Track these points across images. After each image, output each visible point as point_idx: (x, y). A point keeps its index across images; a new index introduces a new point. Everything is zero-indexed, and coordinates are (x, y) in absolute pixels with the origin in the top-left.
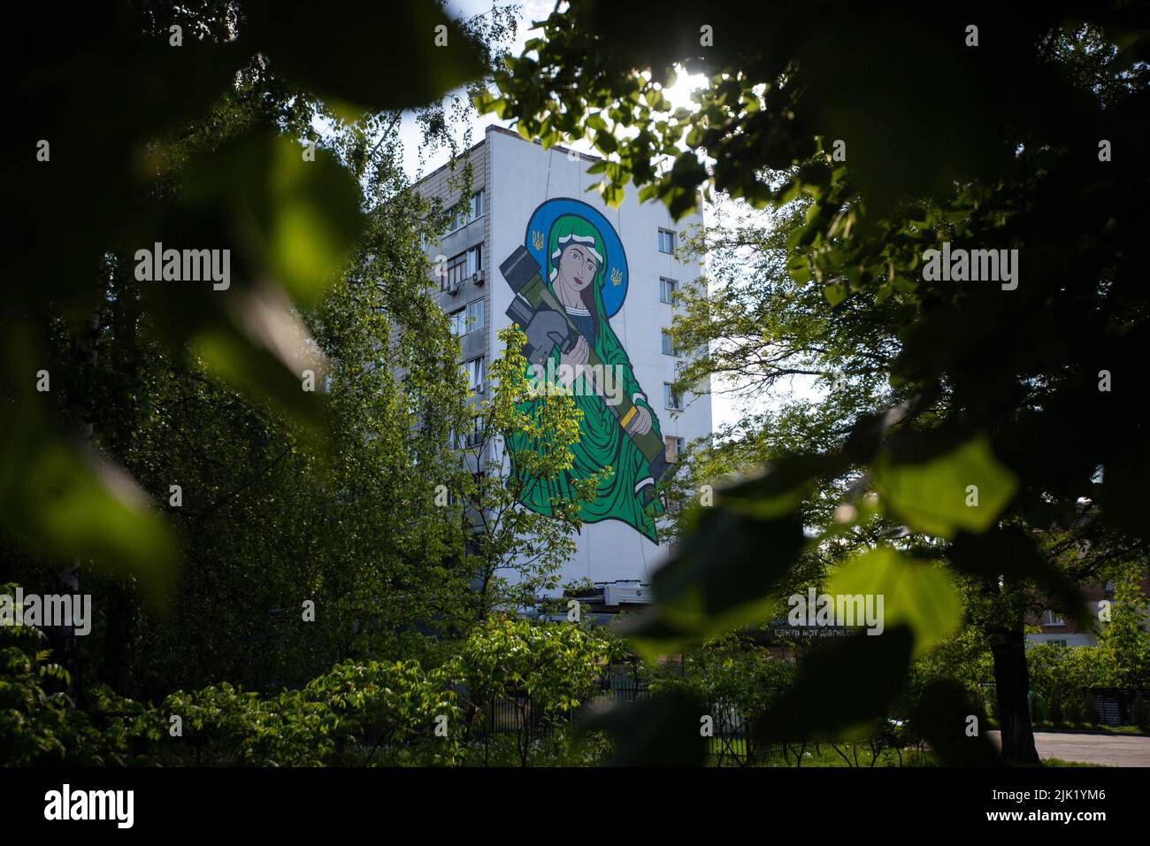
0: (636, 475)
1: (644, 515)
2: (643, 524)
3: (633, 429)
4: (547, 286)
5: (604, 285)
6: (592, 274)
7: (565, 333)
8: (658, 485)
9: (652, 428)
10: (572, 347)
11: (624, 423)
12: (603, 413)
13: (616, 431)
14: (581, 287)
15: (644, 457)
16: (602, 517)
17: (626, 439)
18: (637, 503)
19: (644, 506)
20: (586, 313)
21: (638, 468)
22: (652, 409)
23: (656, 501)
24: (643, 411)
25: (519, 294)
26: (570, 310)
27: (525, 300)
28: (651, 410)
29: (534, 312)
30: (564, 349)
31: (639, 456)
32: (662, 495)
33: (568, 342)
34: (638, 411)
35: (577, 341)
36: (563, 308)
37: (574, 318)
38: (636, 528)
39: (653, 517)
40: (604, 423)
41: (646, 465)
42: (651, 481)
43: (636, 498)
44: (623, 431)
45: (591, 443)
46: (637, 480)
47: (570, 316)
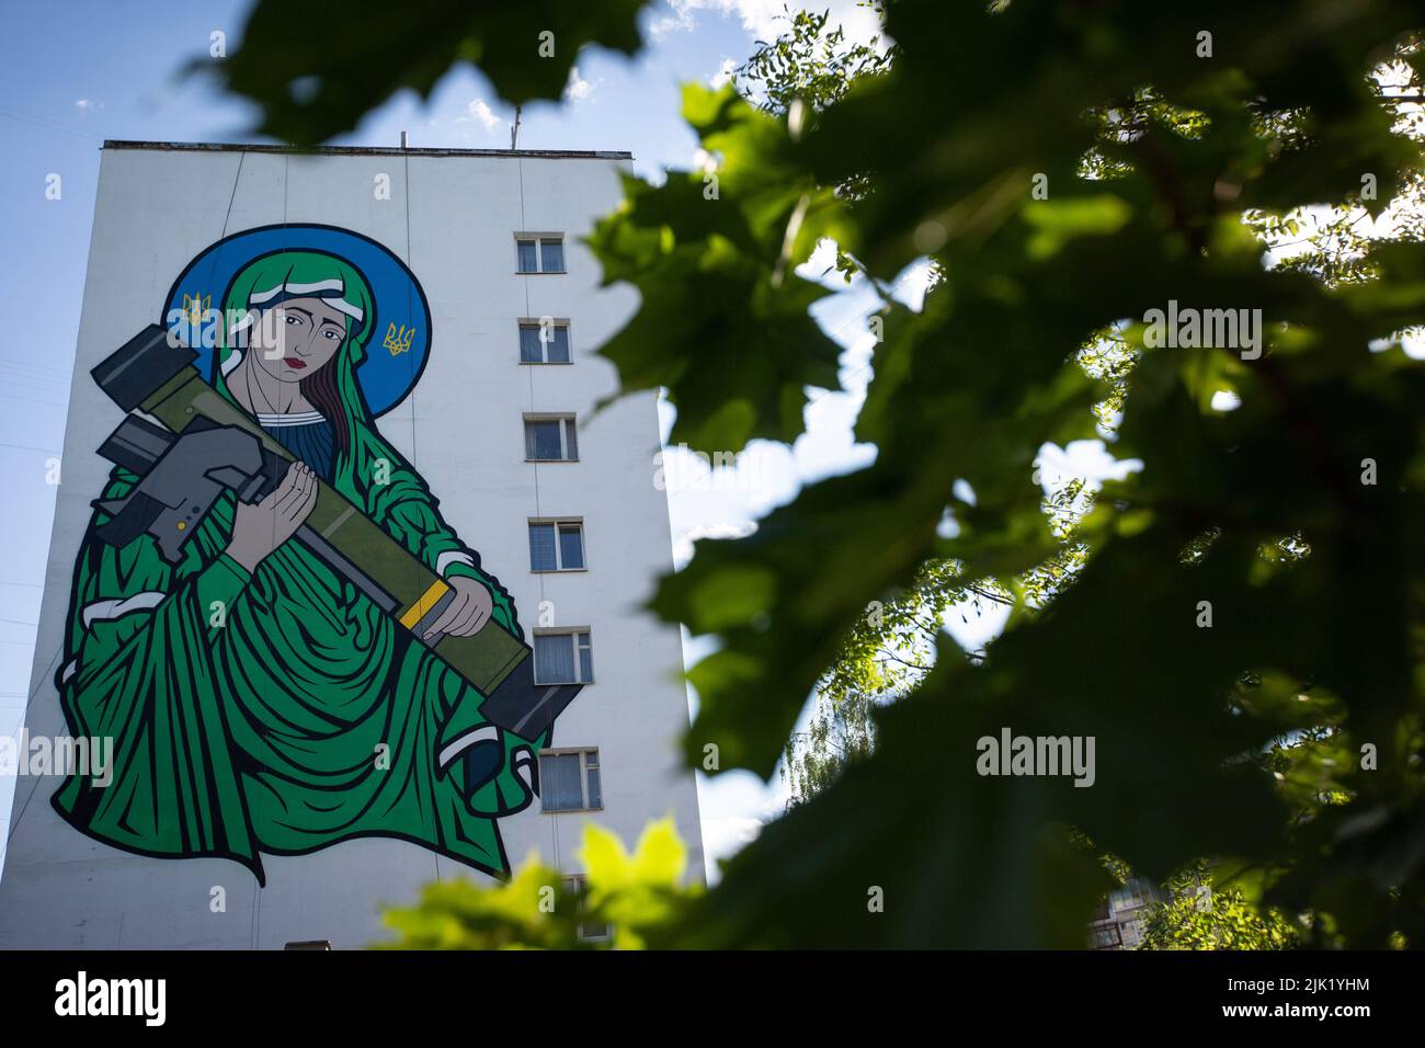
0: (441, 727)
1: (464, 816)
2: (461, 836)
3: (435, 628)
4: (212, 385)
5: (365, 357)
6: (334, 343)
7: (253, 463)
8: (511, 741)
9: (492, 618)
10: (270, 486)
11: (409, 620)
12: (350, 607)
13: (388, 636)
14: (304, 373)
15: (466, 682)
16: (330, 837)
17: (415, 651)
18: (445, 791)
19: (466, 796)
20: (314, 417)
21: (449, 711)
22: (494, 580)
23: (505, 777)
24: (468, 587)
25: (137, 412)
26: (267, 420)
27: (150, 418)
28: (491, 583)
29: (173, 438)
30: (247, 495)
31: (452, 685)
32: (523, 762)
33: (260, 480)
34: (452, 588)
35: (285, 474)
36: (254, 419)
37: (280, 434)
38: (441, 848)
39: (493, 817)
40: (352, 629)
41: (473, 699)
42: (490, 733)
43: (440, 778)
44: (404, 637)
45: (314, 677)
46: (445, 739)
47: (270, 432)
